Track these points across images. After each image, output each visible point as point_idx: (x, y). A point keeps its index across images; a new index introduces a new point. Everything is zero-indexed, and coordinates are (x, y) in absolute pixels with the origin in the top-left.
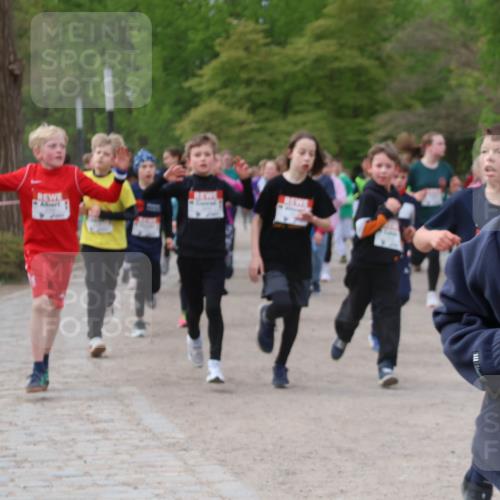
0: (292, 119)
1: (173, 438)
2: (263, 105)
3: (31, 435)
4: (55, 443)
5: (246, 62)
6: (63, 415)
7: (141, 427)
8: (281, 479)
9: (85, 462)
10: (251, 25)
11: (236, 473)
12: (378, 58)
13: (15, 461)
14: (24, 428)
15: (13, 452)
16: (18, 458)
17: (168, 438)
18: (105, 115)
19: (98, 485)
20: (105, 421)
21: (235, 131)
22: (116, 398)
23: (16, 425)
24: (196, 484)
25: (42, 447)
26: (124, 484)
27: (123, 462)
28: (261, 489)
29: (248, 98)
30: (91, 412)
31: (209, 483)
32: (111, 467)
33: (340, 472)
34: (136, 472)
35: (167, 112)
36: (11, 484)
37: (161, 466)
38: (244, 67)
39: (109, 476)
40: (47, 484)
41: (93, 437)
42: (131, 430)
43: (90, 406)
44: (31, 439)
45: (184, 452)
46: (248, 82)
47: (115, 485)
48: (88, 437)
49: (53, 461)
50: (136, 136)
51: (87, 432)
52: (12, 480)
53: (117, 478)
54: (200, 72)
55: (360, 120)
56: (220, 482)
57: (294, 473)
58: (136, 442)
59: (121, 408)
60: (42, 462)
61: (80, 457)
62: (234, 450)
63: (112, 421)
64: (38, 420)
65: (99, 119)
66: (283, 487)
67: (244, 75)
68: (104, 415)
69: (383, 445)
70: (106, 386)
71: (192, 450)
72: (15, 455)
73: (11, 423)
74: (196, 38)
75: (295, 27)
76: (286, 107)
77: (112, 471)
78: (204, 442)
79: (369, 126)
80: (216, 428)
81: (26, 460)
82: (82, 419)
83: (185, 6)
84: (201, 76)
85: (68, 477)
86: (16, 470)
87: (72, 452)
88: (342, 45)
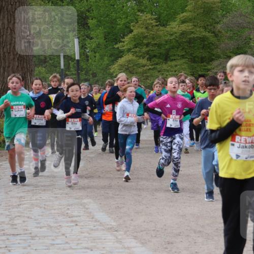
0: (169, 63)
1: (111, 225)
2: (155, 56)
3: (39, 223)
4: (51, 227)
5: (146, 34)
6: (55, 213)
7: (94, 219)
8: (165, 246)
9: (66, 237)
10: (149, 16)
11: (142, 243)
12: (214, 32)
13: (31, 236)
14: (35, 220)
15: (30, 232)
16: (32, 235)
17: (108, 225)
18: (75, 62)
19: (73, 249)
20: (76, 217)
21: (140, 70)
22: (81, 205)
23: (31, 218)
24: (122, 248)
25: (44, 229)
26: (86, 248)
27: (85, 237)
28: (155, 251)
29: (147, 53)
30: (69, 212)
31: (128, 248)
32: (79, 240)
33: (195, 243)
34: (92, 242)
35: (106, 60)
36: (29, 248)
37: (105, 239)
38: (145, 37)
39: (78, 244)
40: (47, 248)
41: (70, 224)
42: (89, 221)
43: (68, 209)
44: (38, 225)
45: (116, 232)
46: (147, 45)
47: (81, 249)
48: (68, 225)
49: (50, 236)
50: (91, 72)
51: (67, 222)
52: (29, 246)
53: (82, 245)
54: (123, 40)
55: (205, 64)
56: (134, 247)
57: (172, 243)
58: (92, 227)
59: (83, 209)
60: (45, 237)
61: (63, 235)
62: (142, 231)
63: (80, 216)
64: (42, 215)
65: (72, 64)
66: (167, 250)
67: (145, 41)
68: (75, 214)
69: (217, 229)
70: (76, 199)
71: (120, 231)
72: (31, 233)
73: (28, 217)
74: (121, 22)
75: (172, 17)
76: (166, 58)
77: (79, 242)
78: (126, 227)
79: (209, 67)
80: (132, 220)
81: (36, 236)
82: (64, 215)
83: (115, 6)
84: (124, 42)
85: (57, 244)
86: (31, 241)
87: (60, 232)
88: (195, 26)
